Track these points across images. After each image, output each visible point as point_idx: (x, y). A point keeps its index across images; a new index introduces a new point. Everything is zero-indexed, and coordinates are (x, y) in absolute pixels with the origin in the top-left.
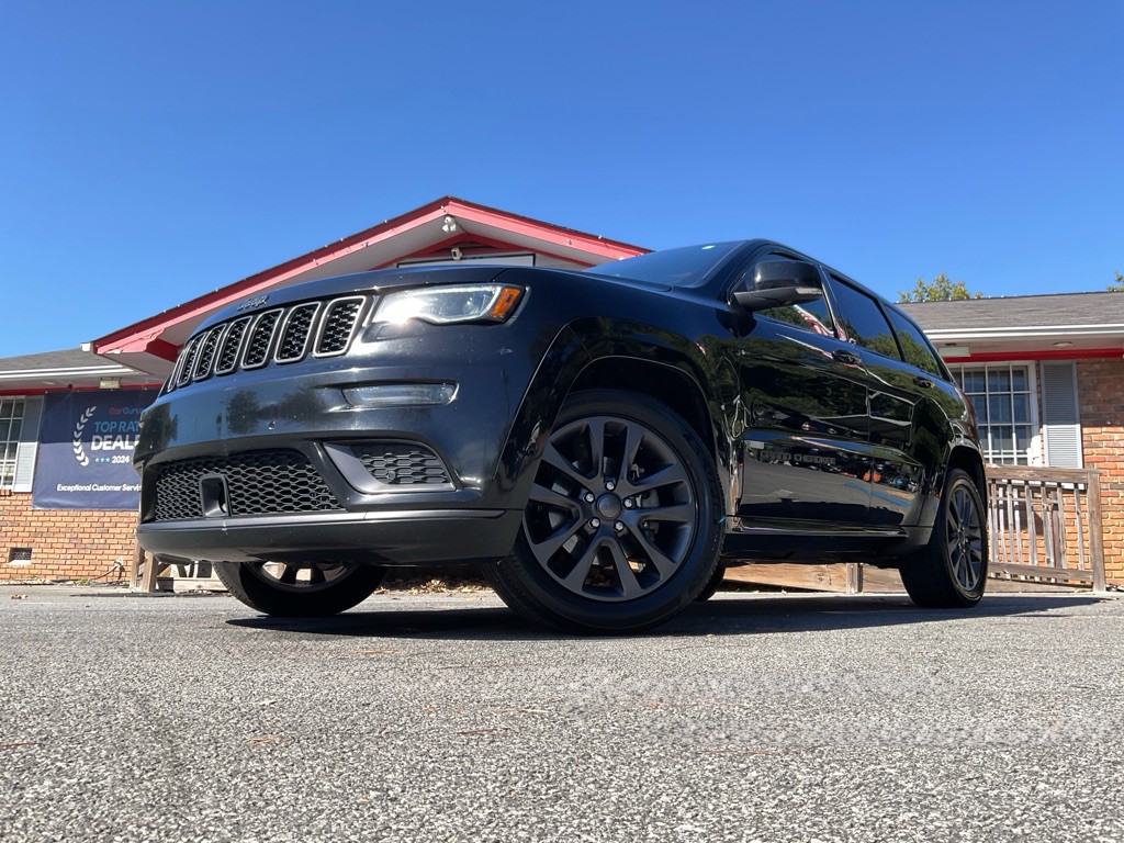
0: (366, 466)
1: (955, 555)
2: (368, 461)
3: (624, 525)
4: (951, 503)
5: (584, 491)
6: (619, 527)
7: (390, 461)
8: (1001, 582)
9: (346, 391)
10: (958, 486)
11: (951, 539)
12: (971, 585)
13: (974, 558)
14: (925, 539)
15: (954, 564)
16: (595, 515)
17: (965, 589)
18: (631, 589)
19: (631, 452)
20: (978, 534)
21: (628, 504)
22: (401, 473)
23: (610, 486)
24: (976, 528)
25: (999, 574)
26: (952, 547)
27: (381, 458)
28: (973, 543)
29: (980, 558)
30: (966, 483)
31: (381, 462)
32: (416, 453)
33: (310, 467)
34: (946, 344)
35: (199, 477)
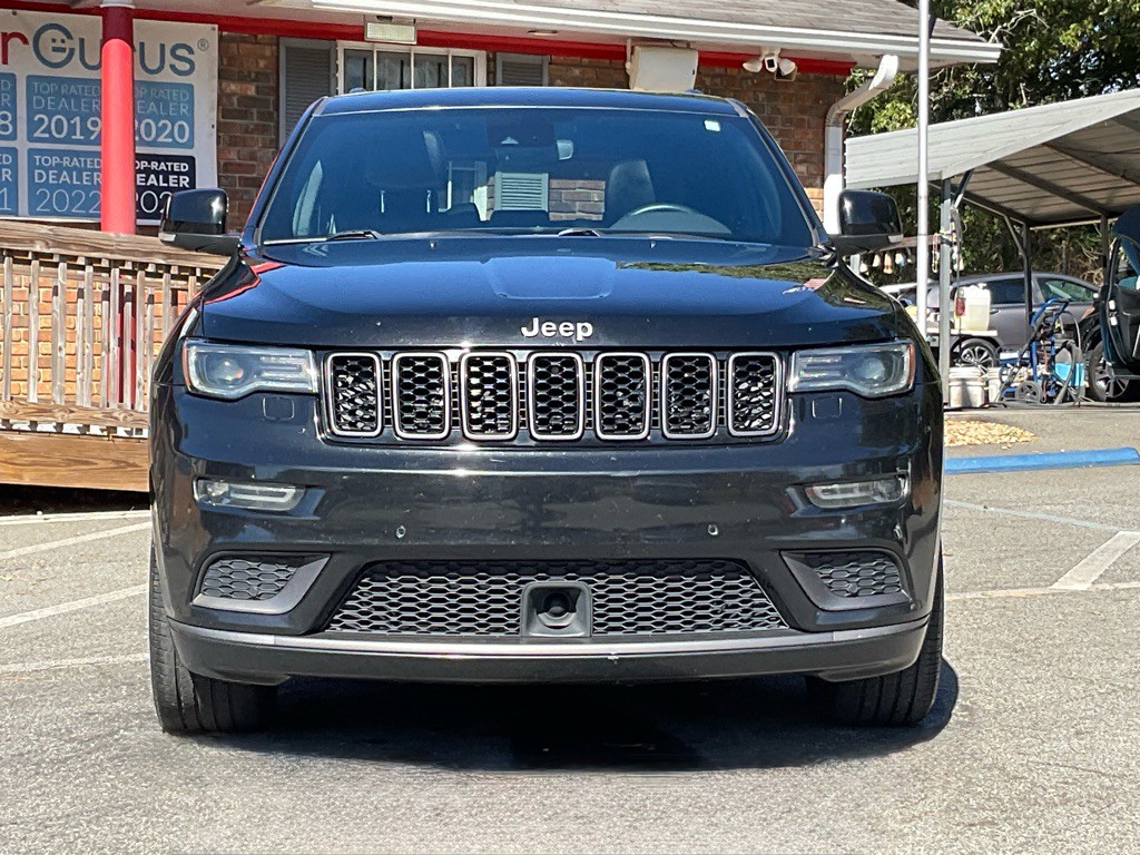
0: (824, 578)
2: (827, 572)
7: (854, 571)
9: (806, 489)
22: (861, 584)
27: (844, 568)
31: (842, 573)
32: (881, 560)
33: (747, 578)
34: (379, 17)
35: (524, 582)
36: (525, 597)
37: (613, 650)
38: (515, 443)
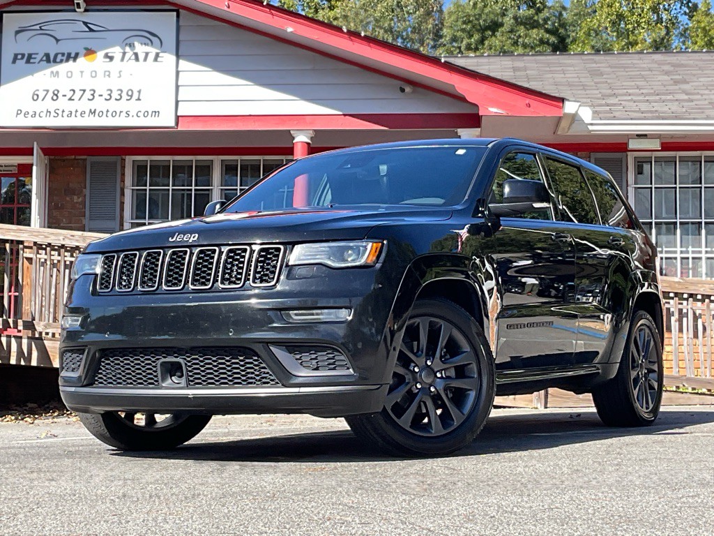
0: (296, 359)
1: (636, 380)
2: (298, 357)
3: (435, 388)
4: (635, 338)
5: (413, 364)
6: (432, 389)
7: (313, 356)
8: (680, 395)
9: (283, 312)
10: (642, 325)
11: (633, 368)
12: (647, 408)
13: (651, 388)
14: (614, 373)
15: (635, 388)
16: (419, 380)
17: (643, 411)
18: (437, 430)
19: (442, 342)
20: (655, 367)
21: (439, 375)
22: (320, 364)
23: (429, 363)
24: (654, 362)
25: (678, 387)
26: (633, 374)
27: (307, 354)
28: (651, 375)
29: (656, 388)
30: (648, 323)
31: (306, 357)
32: (330, 351)
33: (256, 358)
34: (637, 135)
35: (158, 359)
36: (159, 366)
37: (191, 392)
38: (157, 292)
